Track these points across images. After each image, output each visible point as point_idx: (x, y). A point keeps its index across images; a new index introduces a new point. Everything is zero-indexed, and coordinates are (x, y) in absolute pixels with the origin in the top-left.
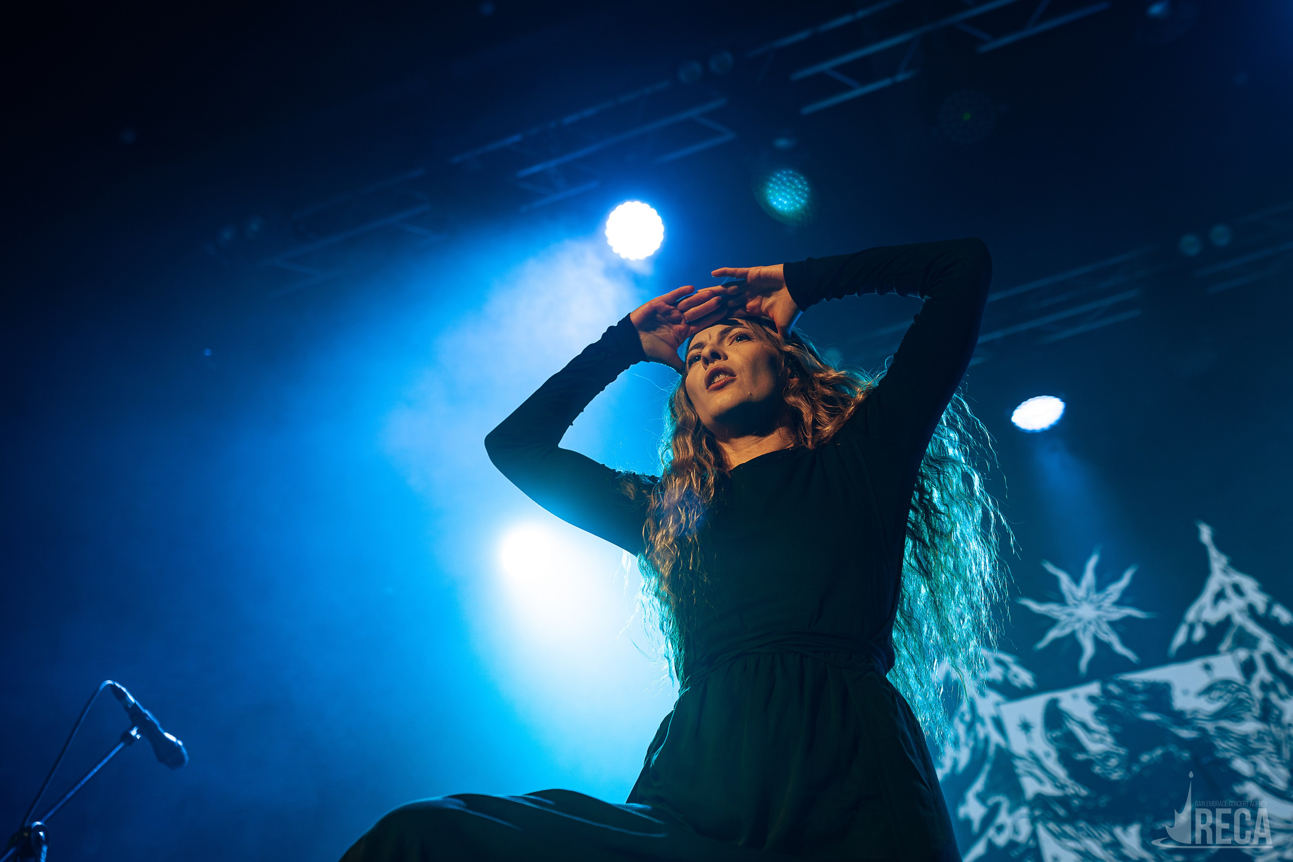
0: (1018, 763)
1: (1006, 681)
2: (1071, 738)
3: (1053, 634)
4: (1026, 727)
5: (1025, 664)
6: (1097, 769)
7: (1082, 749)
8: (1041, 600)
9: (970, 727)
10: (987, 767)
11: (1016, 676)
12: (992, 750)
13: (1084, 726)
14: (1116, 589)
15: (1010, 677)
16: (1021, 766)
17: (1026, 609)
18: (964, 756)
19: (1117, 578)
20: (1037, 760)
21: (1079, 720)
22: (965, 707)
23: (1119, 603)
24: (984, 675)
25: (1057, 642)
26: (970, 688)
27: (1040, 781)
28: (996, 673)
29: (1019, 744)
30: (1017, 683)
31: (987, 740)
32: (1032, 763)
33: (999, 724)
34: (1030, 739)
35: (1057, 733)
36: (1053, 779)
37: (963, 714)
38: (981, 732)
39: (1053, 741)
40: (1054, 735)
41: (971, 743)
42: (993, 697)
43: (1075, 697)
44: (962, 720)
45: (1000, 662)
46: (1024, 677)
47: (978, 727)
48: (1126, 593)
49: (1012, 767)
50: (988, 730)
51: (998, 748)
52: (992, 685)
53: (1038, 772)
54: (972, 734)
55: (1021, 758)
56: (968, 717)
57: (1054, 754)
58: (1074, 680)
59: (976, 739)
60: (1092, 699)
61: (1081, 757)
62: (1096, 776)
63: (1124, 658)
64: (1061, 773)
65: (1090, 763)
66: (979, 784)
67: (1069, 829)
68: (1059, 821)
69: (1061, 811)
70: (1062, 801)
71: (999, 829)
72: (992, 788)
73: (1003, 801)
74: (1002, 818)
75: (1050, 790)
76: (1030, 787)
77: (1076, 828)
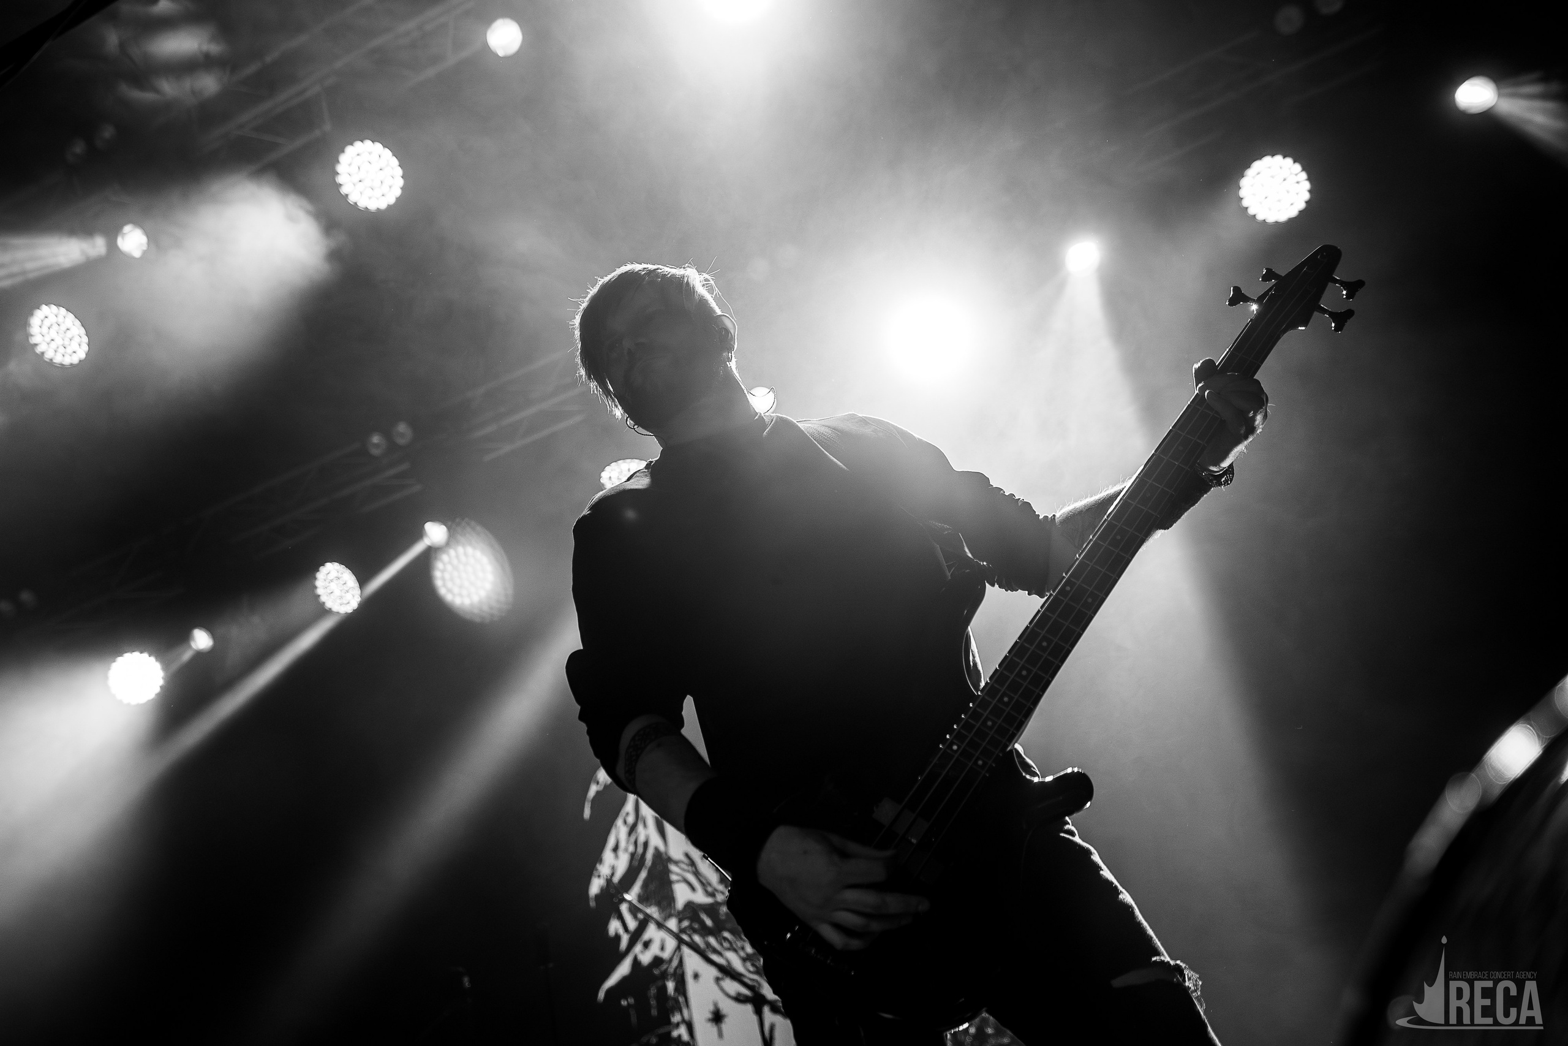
0: (673, 868)
9: (632, 829)
10: (643, 874)
12: (650, 855)
16: (675, 872)
18: (622, 864)
20: (691, 864)
22: (629, 806)
27: (693, 889)
29: (677, 847)
31: (646, 845)
32: (685, 868)
36: (705, 884)
37: (627, 815)
38: (642, 833)
41: (631, 848)
44: (625, 822)
47: (640, 828)
49: (668, 872)
50: (649, 832)
51: (658, 854)
53: (691, 878)
54: (632, 838)
55: (676, 863)
56: (631, 819)
59: (636, 843)
64: (714, 878)
66: (631, 896)
67: (712, 940)
68: (705, 931)
69: (709, 922)
70: (711, 910)
71: (646, 945)
72: (643, 898)
73: (653, 911)
74: (652, 932)
75: (700, 898)
76: (682, 895)
77: (721, 940)
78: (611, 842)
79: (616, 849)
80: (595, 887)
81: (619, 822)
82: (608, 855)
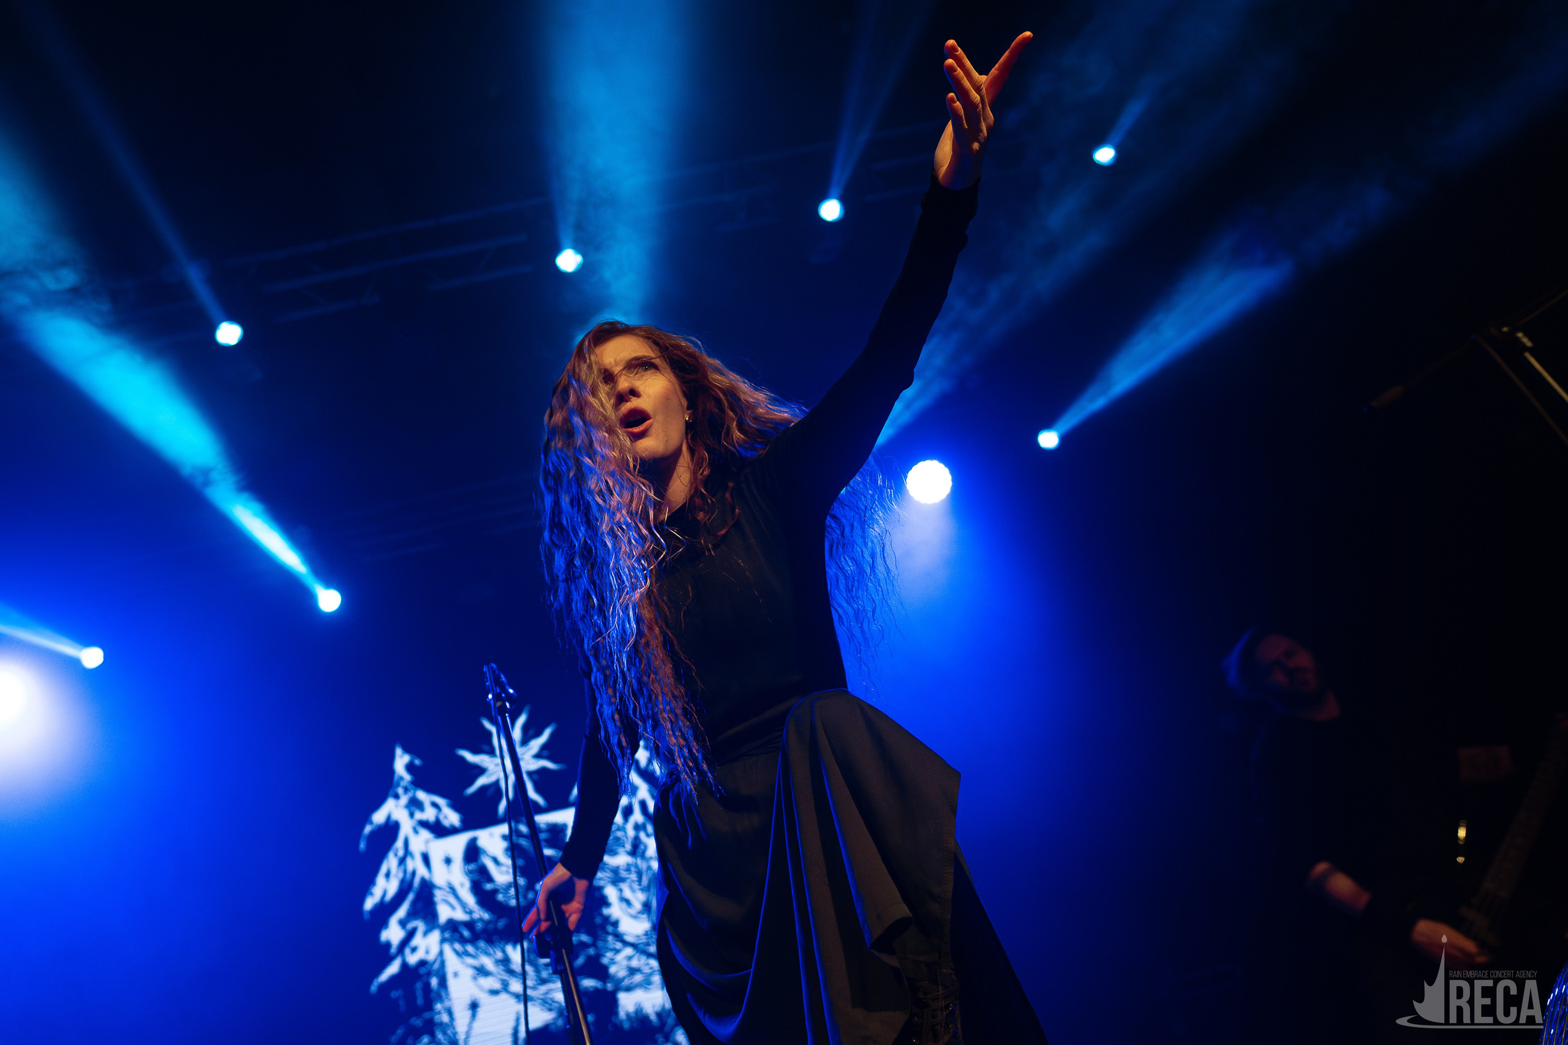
0: (437, 892)
1: (438, 822)
2: (483, 872)
3: (481, 781)
4: (448, 861)
5: (455, 807)
6: (500, 897)
7: (490, 879)
8: (476, 751)
9: (402, 861)
10: (411, 897)
11: (446, 817)
12: (417, 882)
13: (495, 861)
14: (537, 744)
15: (441, 818)
16: (438, 895)
17: (462, 759)
18: (393, 887)
19: (538, 734)
20: (453, 890)
21: (492, 855)
22: (399, 844)
23: (538, 756)
24: (419, 816)
25: (484, 789)
26: (406, 826)
27: (453, 908)
28: (429, 814)
29: (440, 876)
30: (446, 823)
31: (414, 873)
32: (448, 892)
33: (426, 859)
34: (449, 872)
35: (472, 866)
36: (464, 905)
37: (397, 850)
38: (410, 865)
39: (469, 873)
40: (470, 868)
41: (401, 875)
42: (425, 834)
43: (491, 835)
44: (396, 855)
45: (435, 805)
46: (452, 818)
47: (409, 861)
48: (544, 747)
49: (432, 896)
50: (416, 864)
51: (423, 880)
52: (424, 824)
53: (452, 900)
54: (402, 867)
55: (440, 888)
56: (401, 853)
57: (467, 884)
58: (491, 820)
59: (405, 872)
60: (504, 837)
61: (488, 887)
62: (500, 904)
63: (535, 803)
64: (470, 900)
65: (495, 891)
66: (402, 912)
67: (470, 948)
68: (463, 941)
69: (466, 933)
70: (470, 925)
71: (414, 950)
72: (412, 914)
73: (420, 925)
74: (417, 940)
75: (460, 916)
76: (444, 913)
77: (477, 948)
78: (384, 869)
79: (388, 875)
80: (369, 904)
81: (391, 855)
82: (380, 880)
